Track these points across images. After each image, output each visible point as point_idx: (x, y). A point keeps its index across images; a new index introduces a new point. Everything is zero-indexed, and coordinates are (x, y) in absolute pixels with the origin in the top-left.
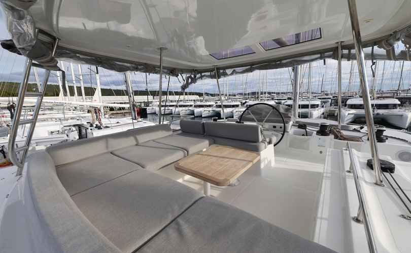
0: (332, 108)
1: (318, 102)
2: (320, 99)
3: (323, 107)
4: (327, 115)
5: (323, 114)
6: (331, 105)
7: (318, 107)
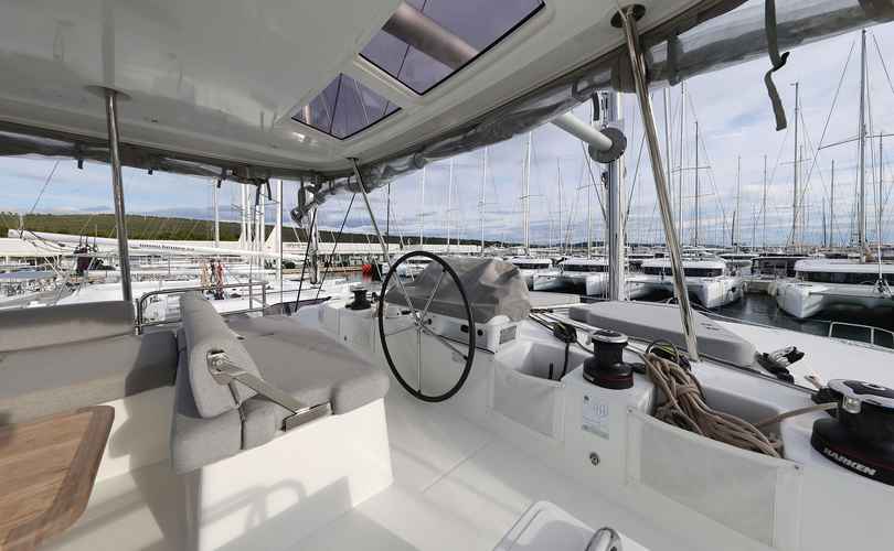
0: (757, 278)
1: (720, 264)
2: (726, 258)
3: (733, 274)
4: (745, 293)
5: (733, 289)
6: (753, 272)
7: (720, 274)
